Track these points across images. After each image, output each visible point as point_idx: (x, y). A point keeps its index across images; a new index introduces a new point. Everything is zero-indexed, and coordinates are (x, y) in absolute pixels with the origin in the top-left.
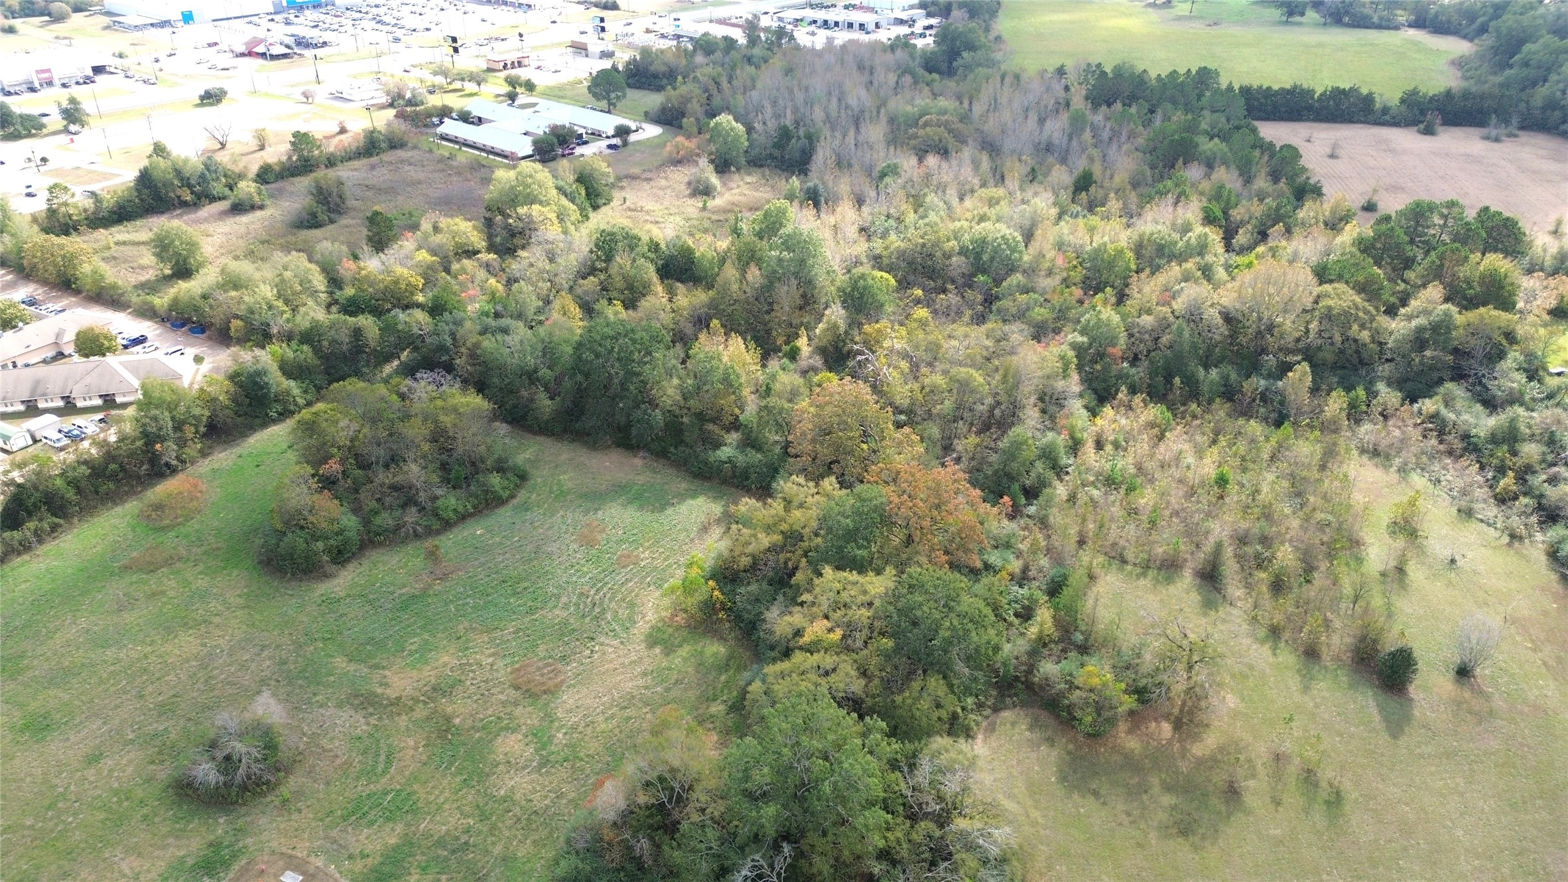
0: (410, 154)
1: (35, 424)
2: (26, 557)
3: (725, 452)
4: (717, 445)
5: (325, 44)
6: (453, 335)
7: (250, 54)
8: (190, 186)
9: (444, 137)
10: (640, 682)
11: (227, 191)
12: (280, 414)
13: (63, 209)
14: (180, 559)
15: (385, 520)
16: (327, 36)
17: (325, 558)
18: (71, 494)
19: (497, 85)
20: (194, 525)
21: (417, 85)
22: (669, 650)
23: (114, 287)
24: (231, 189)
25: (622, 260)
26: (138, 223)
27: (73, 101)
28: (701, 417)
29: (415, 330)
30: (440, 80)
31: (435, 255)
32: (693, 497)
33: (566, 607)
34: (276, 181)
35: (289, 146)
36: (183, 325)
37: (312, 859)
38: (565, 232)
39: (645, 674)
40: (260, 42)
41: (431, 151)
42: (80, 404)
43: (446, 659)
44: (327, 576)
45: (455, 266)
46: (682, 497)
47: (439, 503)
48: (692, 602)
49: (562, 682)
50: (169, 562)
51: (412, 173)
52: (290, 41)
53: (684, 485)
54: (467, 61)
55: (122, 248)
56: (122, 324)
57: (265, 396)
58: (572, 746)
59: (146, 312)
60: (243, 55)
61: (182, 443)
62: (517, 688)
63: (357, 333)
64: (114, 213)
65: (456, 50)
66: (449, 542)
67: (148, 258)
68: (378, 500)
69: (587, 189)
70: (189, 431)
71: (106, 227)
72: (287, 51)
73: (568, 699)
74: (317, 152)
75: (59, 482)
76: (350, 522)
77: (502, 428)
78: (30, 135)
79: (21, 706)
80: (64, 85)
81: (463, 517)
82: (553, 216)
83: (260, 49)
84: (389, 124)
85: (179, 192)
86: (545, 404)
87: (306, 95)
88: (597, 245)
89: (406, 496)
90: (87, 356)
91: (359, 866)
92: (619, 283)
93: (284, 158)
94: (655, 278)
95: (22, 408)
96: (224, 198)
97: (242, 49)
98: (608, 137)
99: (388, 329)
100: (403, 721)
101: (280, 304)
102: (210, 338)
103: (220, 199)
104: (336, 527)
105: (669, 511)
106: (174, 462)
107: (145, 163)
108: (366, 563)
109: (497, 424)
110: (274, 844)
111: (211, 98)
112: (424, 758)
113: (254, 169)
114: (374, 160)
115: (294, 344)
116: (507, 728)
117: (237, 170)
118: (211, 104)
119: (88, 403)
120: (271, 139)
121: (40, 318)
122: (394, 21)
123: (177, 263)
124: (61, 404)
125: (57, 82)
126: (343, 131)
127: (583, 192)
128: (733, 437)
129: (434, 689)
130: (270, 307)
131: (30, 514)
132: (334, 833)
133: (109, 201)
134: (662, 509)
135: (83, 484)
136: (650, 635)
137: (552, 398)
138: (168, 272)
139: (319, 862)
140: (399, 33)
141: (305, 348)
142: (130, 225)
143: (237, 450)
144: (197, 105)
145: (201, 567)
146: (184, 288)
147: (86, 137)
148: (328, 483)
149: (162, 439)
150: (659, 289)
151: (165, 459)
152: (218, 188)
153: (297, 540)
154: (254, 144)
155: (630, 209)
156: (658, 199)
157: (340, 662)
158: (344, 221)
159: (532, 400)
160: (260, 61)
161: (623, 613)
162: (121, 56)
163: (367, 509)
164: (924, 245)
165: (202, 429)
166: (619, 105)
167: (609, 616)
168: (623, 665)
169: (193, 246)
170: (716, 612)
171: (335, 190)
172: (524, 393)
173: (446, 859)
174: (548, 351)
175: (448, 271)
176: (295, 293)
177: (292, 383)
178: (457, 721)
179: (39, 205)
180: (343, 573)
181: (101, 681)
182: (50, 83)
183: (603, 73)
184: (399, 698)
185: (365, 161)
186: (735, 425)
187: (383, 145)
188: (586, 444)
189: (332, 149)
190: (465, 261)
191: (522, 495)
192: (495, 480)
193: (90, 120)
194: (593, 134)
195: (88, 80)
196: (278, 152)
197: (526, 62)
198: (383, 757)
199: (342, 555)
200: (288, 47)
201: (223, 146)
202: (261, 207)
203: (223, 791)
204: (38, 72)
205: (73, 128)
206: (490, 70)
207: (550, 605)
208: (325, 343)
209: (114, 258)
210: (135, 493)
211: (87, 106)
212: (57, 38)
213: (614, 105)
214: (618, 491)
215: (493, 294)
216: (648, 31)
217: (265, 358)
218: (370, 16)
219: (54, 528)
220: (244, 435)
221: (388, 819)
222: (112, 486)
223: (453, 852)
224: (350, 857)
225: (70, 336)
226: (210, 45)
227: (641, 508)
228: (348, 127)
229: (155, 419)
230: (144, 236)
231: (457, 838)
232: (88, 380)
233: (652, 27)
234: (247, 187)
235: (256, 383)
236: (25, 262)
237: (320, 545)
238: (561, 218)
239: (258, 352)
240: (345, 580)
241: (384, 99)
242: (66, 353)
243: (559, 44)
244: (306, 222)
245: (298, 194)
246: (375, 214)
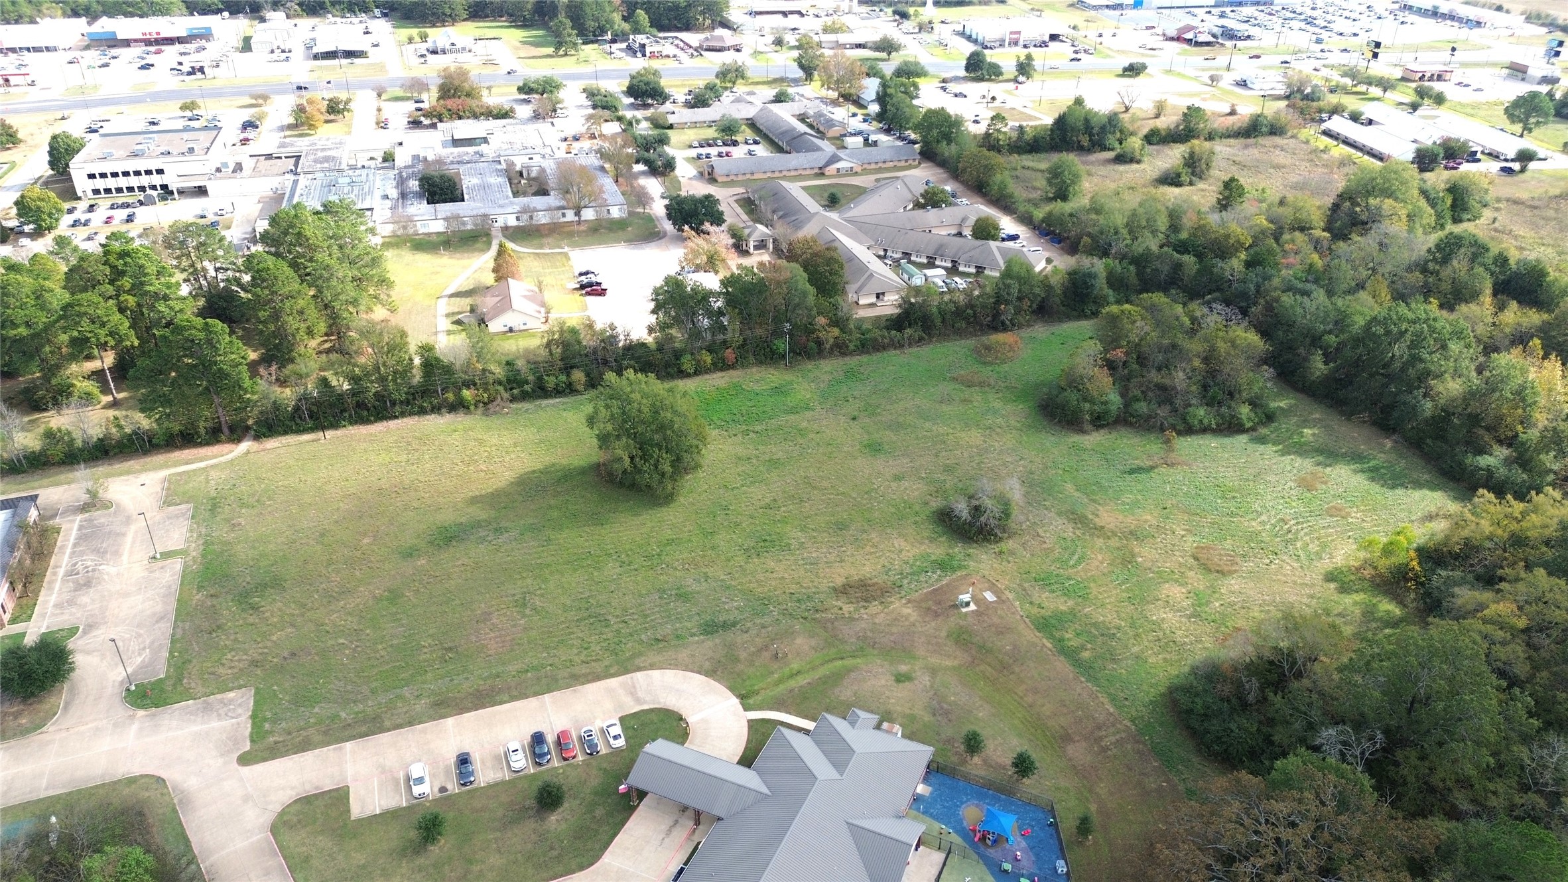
0: (1286, 141)
1: (930, 272)
2: (898, 352)
3: (1485, 461)
4: (1481, 451)
5: (1249, 37)
6: (1258, 286)
7: (1178, 39)
8: (1091, 135)
9: (1327, 133)
10: (1305, 600)
11: (1117, 145)
12: (1093, 313)
13: (995, 135)
14: (989, 385)
15: (1142, 407)
16: (1253, 31)
17: (1087, 417)
18: (938, 321)
19: (1406, 94)
20: (1006, 367)
21: (1320, 83)
22: (1344, 589)
23: (1011, 196)
24: (1121, 143)
25: (1459, 265)
26: (1043, 156)
27: (1029, 57)
28: (1474, 420)
29: (1227, 273)
30: (1348, 81)
31: (1272, 222)
32: (1431, 489)
33: (1263, 523)
34: (1158, 143)
35: (1181, 117)
36: (1047, 235)
37: (1007, 592)
38: (1411, 230)
39: (1312, 597)
40: (1192, 29)
41: (1307, 142)
42: (961, 269)
43: (1149, 517)
44: (1082, 431)
45: (1286, 237)
46: (1418, 485)
47: (1190, 409)
48: (1384, 564)
49: (1236, 571)
50: (981, 384)
51: (1280, 157)
52: (1218, 31)
53: (1427, 477)
54: (1378, 69)
55: (1025, 172)
56: (1008, 225)
57: (1087, 295)
58: (1224, 616)
59: (1025, 220)
60: (1172, 39)
61: (1018, 311)
62: (1196, 559)
63: (1178, 266)
64: (1029, 144)
65: (1375, 55)
66: (1186, 445)
67: (1041, 182)
68: (1143, 392)
69: (1455, 200)
70: (1026, 304)
71: (1019, 154)
72: (1212, 39)
73: (1234, 583)
74: (1202, 125)
75: (934, 310)
76: (1114, 399)
77: (1268, 372)
78: (989, 80)
79: (869, 433)
80: (1025, 46)
81: (1204, 430)
82: (1403, 213)
83: (1189, 36)
84: (1278, 112)
85: (1081, 137)
86: (1318, 366)
87: (1212, 78)
88: (1437, 246)
89: (1165, 394)
90: (977, 238)
91: (1035, 610)
92: (1446, 286)
93: (1172, 127)
94: (1488, 291)
95: (925, 261)
96: (1112, 150)
97: (1172, 32)
98: (1506, 160)
99: (1205, 270)
100: (1099, 542)
101: (1124, 232)
102: (1062, 249)
103: (1109, 149)
104: (1104, 398)
105: (1399, 492)
106: (1008, 323)
107: (1064, 109)
108: (1114, 435)
109: (1265, 367)
110: (986, 573)
111: (1133, 70)
112: (1106, 571)
113: (1145, 131)
114: (1251, 141)
115: (1125, 263)
116: (1176, 581)
117: (1131, 129)
118: (1130, 76)
119: (967, 270)
120: (1168, 110)
121: (956, 205)
122: (1324, 24)
123: (1060, 189)
124: (949, 265)
125: (1021, 43)
126: (1233, 113)
127: (1449, 202)
128: (1502, 452)
129: (1131, 533)
130: (1116, 233)
131: (910, 326)
132: (1026, 585)
133: (1029, 134)
134: (1393, 487)
135: (948, 316)
136: (1331, 573)
137: (1326, 363)
138: (1051, 195)
139: (1011, 596)
140: (1325, 35)
141: (1132, 268)
142: (1036, 156)
143: (1053, 329)
144: (1119, 76)
145: (1000, 395)
146: (1059, 207)
147: (1030, 88)
148: (1111, 366)
149: (1007, 303)
150: (1487, 298)
151: (1003, 317)
152: (1111, 140)
153: (1072, 397)
154: (1152, 112)
155: (1496, 230)
156: (1535, 226)
157: (1070, 488)
158: (1201, 185)
159: (1306, 360)
160: (1185, 46)
161: (1313, 547)
162: (1074, 28)
163: (1131, 395)
165: (1035, 306)
166: (1536, 132)
167: (1299, 544)
168: (1295, 583)
169: (1076, 177)
170: (1407, 580)
171: (1205, 157)
172: (1302, 351)
173: (1095, 636)
174: (1341, 322)
175: (1277, 240)
176: (1139, 226)
177: (1111, 292)
178: (1140, 560)
179: (980, 129)
180: (1095, 434)
181: (917, 438)
182: (1016, 43)
183: (1534, 95)
184: (1102, 527)
185: (1242, 141)
186: (1511, 441)
187: (1264, 129)
188: (1342, 413)
189: (1215, 125)
190: (1297, 234)
191: (1264, 431)
192: (1245, 411)
193: (1036, 76)
194: (1490, 154)
195: (1044, 44)
196: (1166, 122)
197: (1447, 76)
198: (1076, 557)
199: (1100, 421)
200: (1214, 36)
201: (1127, 109)
202: (1138, 162)
203: (966, 527)
204: (1011, 33)
205: (1021, 78)
206: (1403, 79)
207: (1251, 516)
208: (1148, 270)
209: (1017, 177)
210: (976, 336)
211: (1037, 63)
212: (1032, 9)
213: (1530, 130)
214: (1356, 457)
215: (1311, 265)
217: (1098, 266)
218: (1303, 17)
219: (921, 339)
220: (1061, 321)
221: (1065, 594)
222: (964, 325)
223: (1103, 635)
224: (1031, 603)
225: (972, 220)
226: (1148, 28)
227: (1372, 479)
228: (1239, 109)
229: (1008, 286)
230: (1043, 166)
231: (1109, 629)
232: (973, 253)
234: (1135, 143)
235: (1086, 283)
236: (960, 165)
237: (1087, 406)
238: (1410, 217)
239: (1096, 260)
240: (1094, 439)
241: (1281, 90)
242: (964, 233)
243: (1494, 65)
244: (1170, 179)
245: (1172, 157)
246: (1233, 180)
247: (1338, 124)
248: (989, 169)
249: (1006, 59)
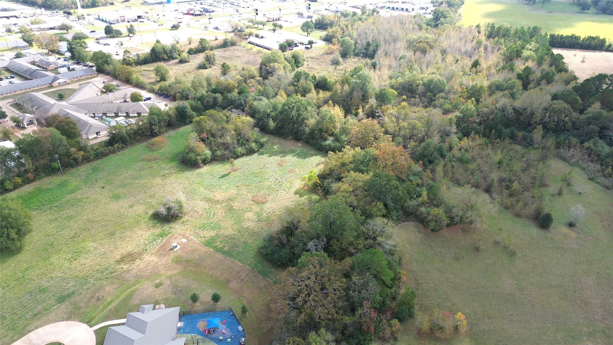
0: (238, 47)
1: (117, 119)
2: (114, 155)
3: (328, 142)
4: (325, 140)
5: (213, 11)
6: (245, 101)
7: (188, 14)
8: (167, 54)
9: (250, 43)
10: (291, 203)
11: (178, 57)
12: (190, 122)
13: (128, 59)
14: (158, 159)
15: (219, 153)
16: (214, 9)
17: (200, 161)
18: (128, 138)
19: (270, 26)
20: (162, 150)
21: (243, 25)
22: (301, 196)
23: (142, 82)
24: (179, 56)
25: (302, 81)
26: (150, 65)
27: (131, 26)
28: (321, 130)
29: (233, 98)
30: (251, 24)
31: (242, 77)
32: (316, 156)
33: (271, 182)
34: (194, 54)
35: (199, 43)
36: (162, 95)
37: (190, 237)
38: (285, 72)
39: (293, 201)
40: (192, 10)
41: (245, 47)
42: (131, 115)
43: (233, 191)
44: (200, 167)
45: (248, 81)
46: (312, 155)
47: (235, 149)
48: (310, 183)
49: (267, 201)
50: (155, 159)
51: (238, 54)
52: (202, 10)
53: (313, 152)
54: (260, 18)
55: (145, 72)
56: (145, 94)
57: (186, 115)
58: (268, 217)
59: (151, 91)
60: (186, 14)
61: (160, 127)
62: (253, 201)
63: (215, 99)
64: (143, 61)
65: (257, 14)
66: (238, 162)
67: (153, 75)
68: (217, 147)
69: (295, 60)
70: (163, 124)
71: (140, 65)
72: (201, 13)
73: (268, 205)
74: (207, 45)
75: (125, 134)
76: (208, 153)
77: (257, 129)
78: (117, 37)
79: (112, 192)
80: (128, 22)
81: (243, 155)
82: (282, 67)
83: (192, 12)
84: (232, 37)
85: (163, 55)
86: (272, 124)
87: (205, 27)
88: (295, 76)
89: (226, 146)
90: (133, 102)
91: (203, 239)
92: (301, 89)
93: (197, 47)
94: (313, 88)
95: (114, 115)
96: (177, 58)
97: (186, 12)
98: (306, 45)
99: (225, 98)
100: (219, 206)
101: (192, 89)
102: (170, 100)
103: (176, 59)
104: (204, 153)
105: (307, 159)
106: (158, 133)
107: (153, 46)
108: (212, 166)
109: (256, 128)
110: (180, 232)
111: (175, 27)
112: (224, 216)
113: (187, 50)
114: (226, 49)
115: (196, 100)
116: (249, 211)
117: (182, 50)
118: (175, 30)
119: (133, 115)
120: (193, 41)
121: (120, 90)
122: (237, 4)
123: (162, 76)
124: (125, 115)
125: (126, 20)
126: (216, 39)
127: (294, 61)
128: (331, 138)
129: (229, 199)
130: (189, 90)
131: (116, 143)
132: (197, 231)
133: (142, 57)
134: (305, 158)
135: (131, 135)
136: (296, 192)
137: (274, 122)
138: (159, 80)
139: (192, 237)
140: (239, 8)
141: (199, 102)
142: (148, 65)
143: (176, 131)
144: (170, 30)
145: (164, 162)
146: (163, 84)
147: (136, 39)
148: (203, 140)
149: (155, 125)
150: (314, 91)
151: (155, 131)
152: (175, 55)
153: (192, 155)
154: (187, 42)
155: (309, 68)
156: (320, 65)
157: (202, 189)
158: (214, 67)
159: (268, 123)
160: (191, 16)
161: (288, 185)
162: (146, 13)
163: (213, 149)
164: (409, 81)
165: (166, 124)
166: (311, 34)
167: (284, 185)
168: (286, 198)
169: (167, 71)
170: (317, 186)
171: (212, 57)
172: (265, 120)
173: (228, 241)
174: (275, 108)
175: (246, 83)
176: (196, 86)
177: (194, 113)
178: (235, 208)
179: (121, 57)
180: (205, 167)
181: (134, 188)
182: (124, 21)
183: (307, 22)
184: (218, 200)
185: (223, 49)
186: (332, 135)
187: (229, 44)
188: (283, 138)
189: (212, 45)
190: (251, 79)
191: (261, 150)
192: (254, 145)
193: (137, 33)
194: (301, 43)
195: (136, 20)
196: (194, 45)
197: (281, 19)
198: (212, 214)
199: (205, 162)
200: (201, 12)
201: (178, 42)
202: (188, 62)
203: (167, 217)
204: (121, 17)
205: (131, 35)
206: (268, 21)
207: (266, 181)
208: (205, 102)
209: (143, 75)
210: (146, 141)
211: (136, 28)
212: (126, 6)
213: (309, 34)
214: (292, 152)
215: (259, 90)
216: (326, 9)
217: (186, 104)
218: (229, 2)
219: (123, 147)
220: (178, 127)
221: (212, 229)
222: (140, 138)
223: (230, 239)
224: (201, 237)
225: (129, 95)
226: (175, 11)
227: (298, 157)
228: (218, 38)
229: (153, 118)
230: (152, 68)
231: (231, 236)
232: (134, 108)
233: (328, 8)
234: (185, 55)
235: (183, 111)
236: (116, 73)
237: (199, 157)
238: (284, 68)
239: (184, 101)
240: (205, 169)
241: (231, 30)
242: (127, 101)
243: (293, 13)
244: (202, 67)
245: (200, 58)
246: (224, 64)
247: (252, 39)
248: (130, 73)
249: (122, 28)
